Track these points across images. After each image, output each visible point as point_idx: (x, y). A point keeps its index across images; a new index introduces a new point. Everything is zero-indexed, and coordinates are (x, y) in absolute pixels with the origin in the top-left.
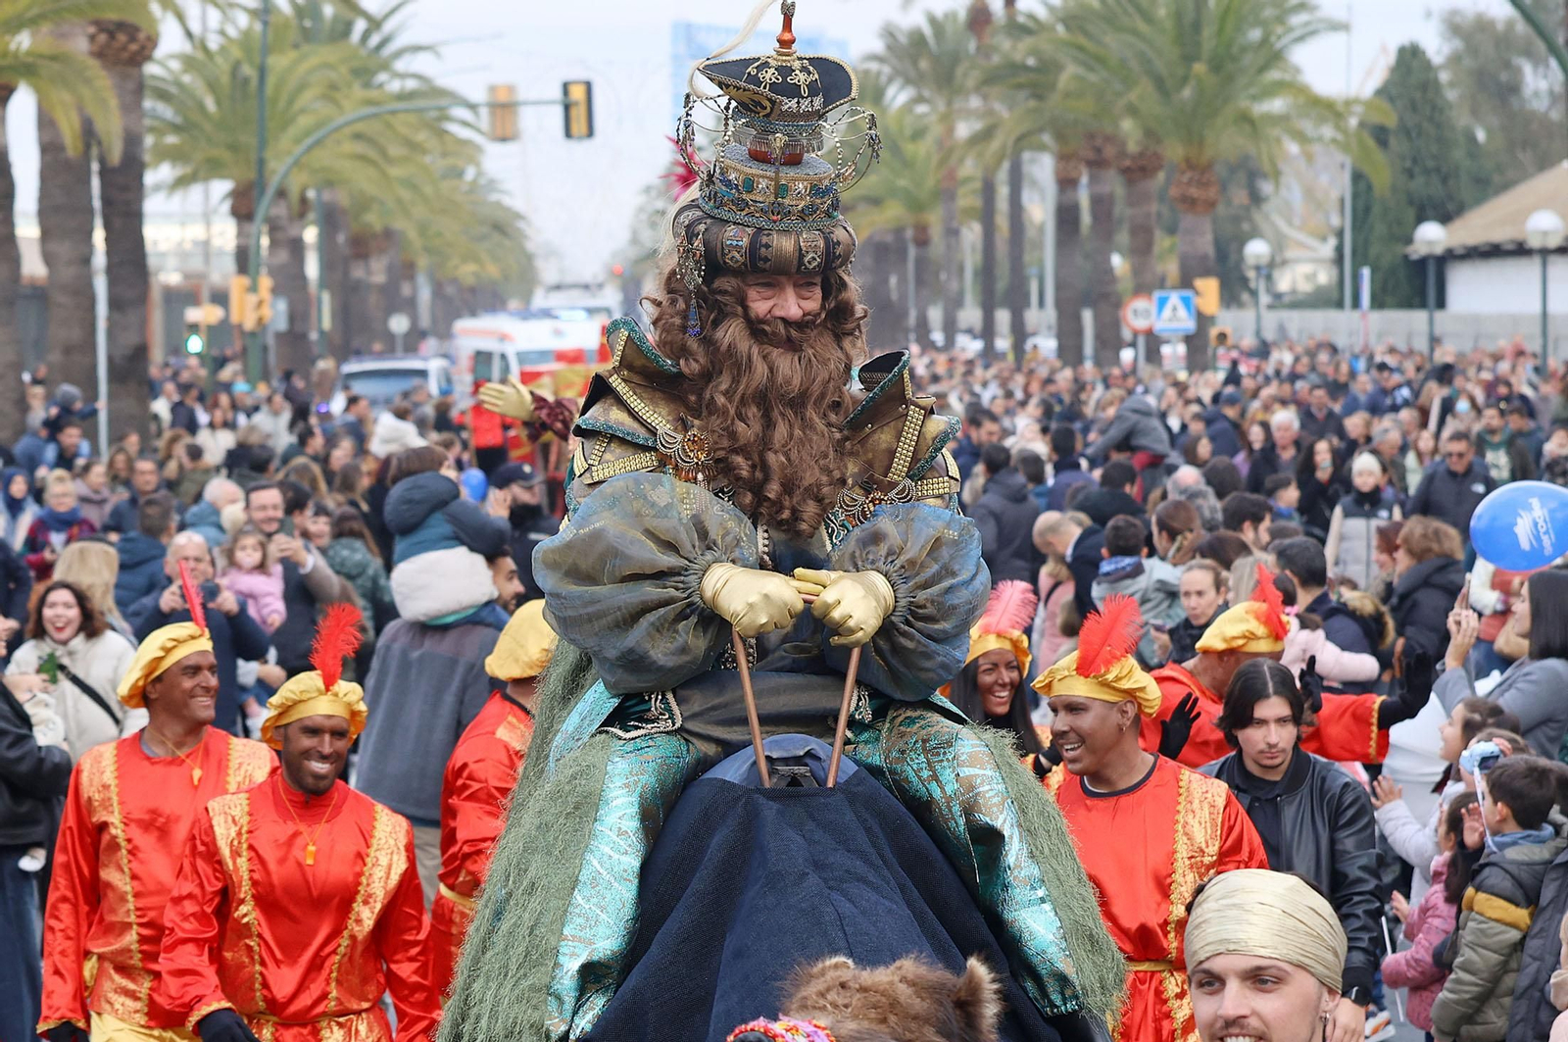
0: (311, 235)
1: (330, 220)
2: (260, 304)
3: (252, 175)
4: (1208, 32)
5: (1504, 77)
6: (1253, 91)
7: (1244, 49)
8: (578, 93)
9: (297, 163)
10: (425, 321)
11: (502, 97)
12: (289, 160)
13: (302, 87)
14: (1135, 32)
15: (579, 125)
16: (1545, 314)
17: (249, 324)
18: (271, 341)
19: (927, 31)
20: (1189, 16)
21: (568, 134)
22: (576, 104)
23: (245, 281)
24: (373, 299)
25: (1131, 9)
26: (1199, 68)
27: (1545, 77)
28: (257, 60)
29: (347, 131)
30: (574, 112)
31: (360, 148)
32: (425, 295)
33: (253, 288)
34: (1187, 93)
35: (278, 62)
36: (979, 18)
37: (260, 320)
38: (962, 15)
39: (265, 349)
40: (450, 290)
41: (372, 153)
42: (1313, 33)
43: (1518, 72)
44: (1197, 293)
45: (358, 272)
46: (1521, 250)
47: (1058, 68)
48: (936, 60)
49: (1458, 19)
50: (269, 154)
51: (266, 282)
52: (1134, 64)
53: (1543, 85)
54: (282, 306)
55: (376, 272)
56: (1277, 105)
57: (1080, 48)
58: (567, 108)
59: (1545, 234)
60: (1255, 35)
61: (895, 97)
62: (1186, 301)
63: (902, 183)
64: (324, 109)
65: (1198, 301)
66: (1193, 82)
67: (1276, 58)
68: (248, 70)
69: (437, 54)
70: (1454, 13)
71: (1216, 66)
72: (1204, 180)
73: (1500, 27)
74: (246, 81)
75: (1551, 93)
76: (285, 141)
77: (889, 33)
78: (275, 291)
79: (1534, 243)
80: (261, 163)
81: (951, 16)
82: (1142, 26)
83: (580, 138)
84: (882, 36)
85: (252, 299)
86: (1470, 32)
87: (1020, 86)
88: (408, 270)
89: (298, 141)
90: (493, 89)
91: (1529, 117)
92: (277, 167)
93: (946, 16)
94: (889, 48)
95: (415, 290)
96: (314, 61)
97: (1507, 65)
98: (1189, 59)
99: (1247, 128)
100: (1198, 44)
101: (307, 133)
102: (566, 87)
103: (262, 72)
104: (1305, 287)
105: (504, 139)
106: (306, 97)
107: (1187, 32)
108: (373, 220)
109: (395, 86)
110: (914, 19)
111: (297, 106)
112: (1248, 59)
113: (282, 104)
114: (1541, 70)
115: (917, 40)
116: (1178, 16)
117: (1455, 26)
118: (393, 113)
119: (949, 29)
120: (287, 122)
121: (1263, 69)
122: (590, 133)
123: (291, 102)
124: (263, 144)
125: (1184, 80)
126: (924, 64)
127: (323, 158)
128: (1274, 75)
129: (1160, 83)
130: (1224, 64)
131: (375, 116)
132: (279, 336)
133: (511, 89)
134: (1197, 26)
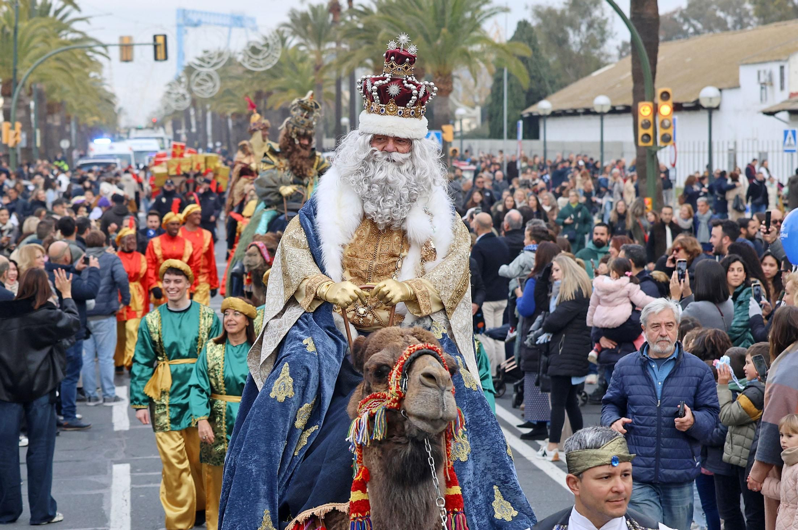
0: (32, 104)
1: (40, 97)
2: (16, 134)
3: (11, 76)
4: (448, 14)
5: (560, 35)
6: (467, 41)
7: (464, 22)
8: (160, 40)
9: (32, 72)
10: (74, 144)
11: (126, 42)
12: (28, 71)
13: (33, 37)
14: (415, 14)
15: (161, 55)
16: (602, 142)
17: (11, 144)
18: (19, 151)
19: (310, 13)
20: (440, 7)
21: (156, 59)
22: (160, 45)
23: (9, 124)
24: (55, 132)
25: (414, 4)
26: (444, 31)
27: (579, 35)
28: (13, 24)
29: (54, 57)
30: (159, 49)
31: (59, 64)
32: (74, 132)
33: (13, 128)
34: (439, 42)
35: (23, 25)
36: (335, 8)
37: (16, 142)
38: (326, 6)
39: (17, 155)
40: (83, 129)
41: (65, 67)
42: (494, 14)
43: (566, 34)
44: (443, 132)
45: (49, 121)
46: (588, 112)
47: (378, 30)
48: (314, 27)
49: (540, 10)
50: (18, 67)
51: (18, 125)
52: (415, 29)
53: (578, 39)
54: (24, 136)
55: (56, 121)
56: (477, 48)
57: (391, 22)
58: (156, 47)
59: (602, 106)
60: (468, 15)
61: (290, 42)
62: (438, 135)
63: (297, 81)
64: (42, 47)
65: (444, 135)
66: (442, 37)
67: (476, 26)
68: (8, 29)
69: (88, 22)
70: (538, 6)
71: (452, 29)
72: (447, 80)
73: (559, 13)
74: (8, 34)
75: (581, 43)
76: (26, 62)
77: (293, 14)
78: (22, 129)
79: (598, 110)
80: (15, 71)
81: (321, 6)
82: (418, 12)
83: (161, 60)
84: (289, 15)
85: (12, 133)
86: (547, 15)
87: (361, 38)
88: (67, 120)
89: (32, 61)
90: (122, 38)
91: (571, 54)
92: (23, 73)
93: (318, 6)
94: (293, 20)
95: (70, 128)
96: (38, 24)
97: (563, 31)
98: (439, 27)
99: (466, 57)
100: (444, 20)
101: (37, 57)
102: (155, 37)
103: (16, 30)
104: (466, 129)
105: (127, 61)
106: (35, 41)
107: (439, 15)
108: (56, 97)
109: (70, 36)
110: (304, 8)
111: (32, 44)
112: (466, 27)
113: (25, 43)
114: (577, 32)
115: (305, 17)
116: (435, 6)
117: (538, 13)
118: (74, 48)
119: (319, 12)
120: (26, 54)
121: (472, 31)
122: (166, 58)
123: (29, 42)
124: (16, 63)
125: (438, 36)
126: (309, 28)
127: (43, 69)
128: (475, 34)
129: (426, 37)
130: (455, 28)
131: (66, 50)
132: (22, 149)
133: (130, 38)
134: (443, 12)
